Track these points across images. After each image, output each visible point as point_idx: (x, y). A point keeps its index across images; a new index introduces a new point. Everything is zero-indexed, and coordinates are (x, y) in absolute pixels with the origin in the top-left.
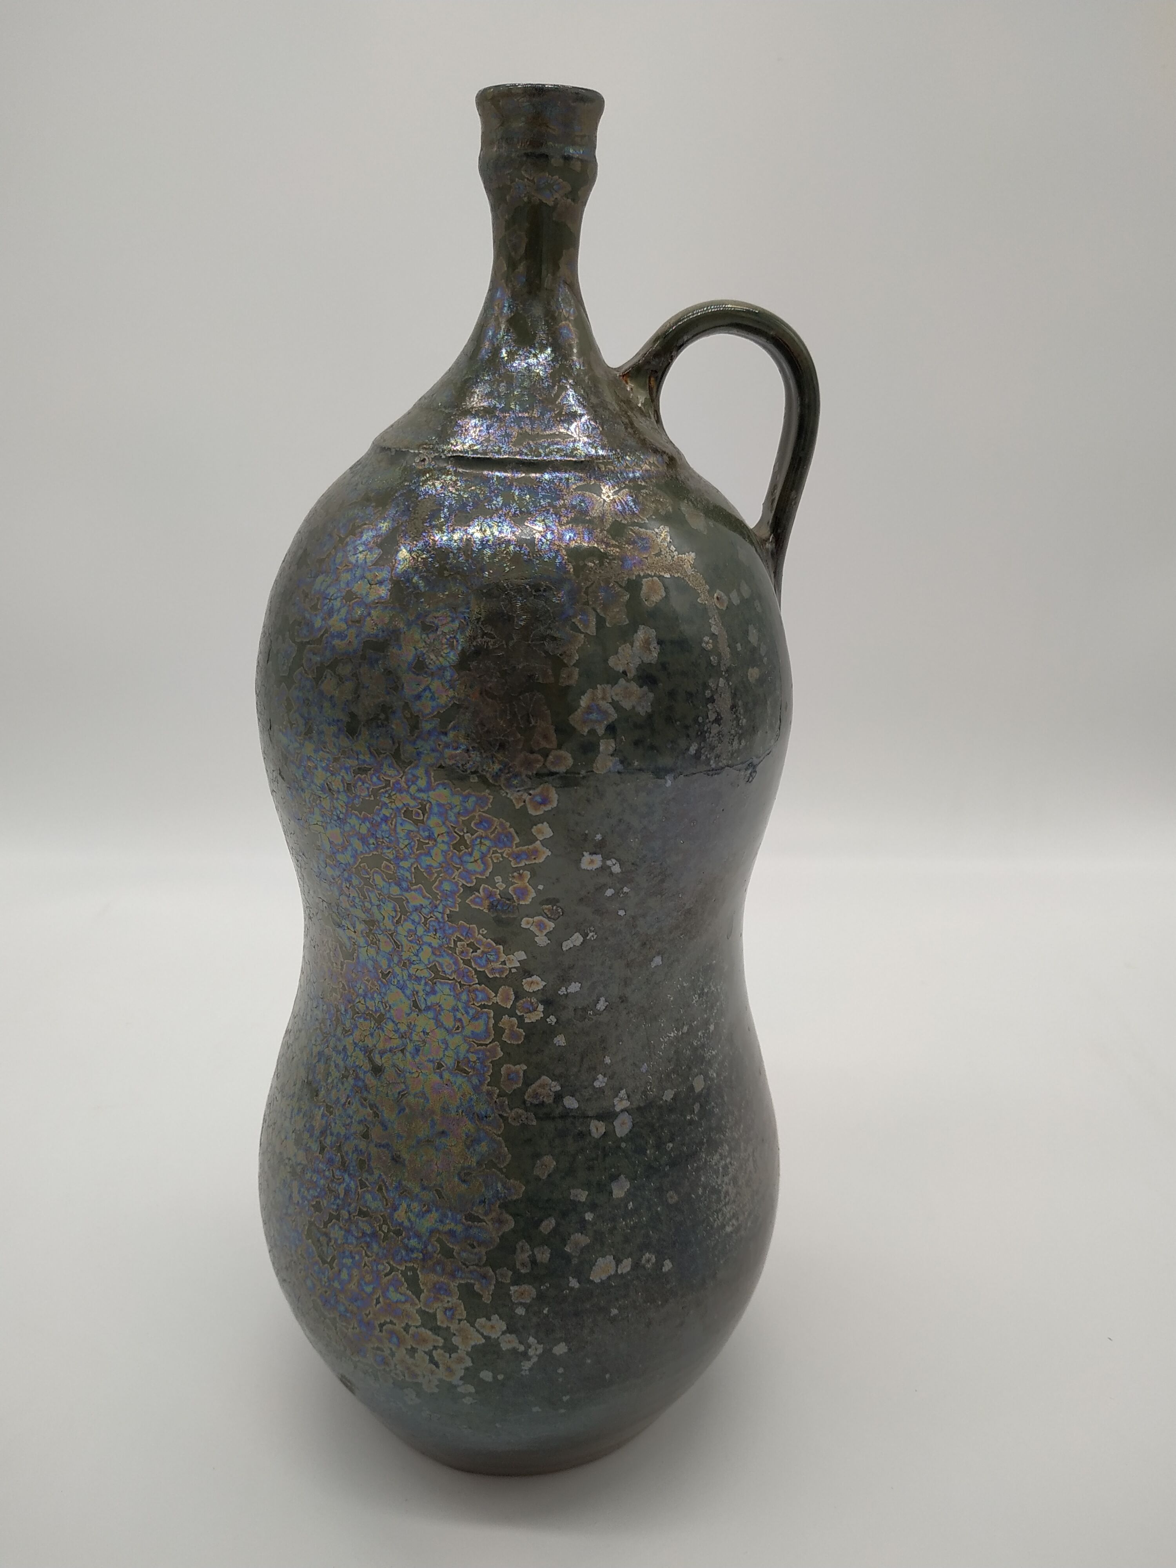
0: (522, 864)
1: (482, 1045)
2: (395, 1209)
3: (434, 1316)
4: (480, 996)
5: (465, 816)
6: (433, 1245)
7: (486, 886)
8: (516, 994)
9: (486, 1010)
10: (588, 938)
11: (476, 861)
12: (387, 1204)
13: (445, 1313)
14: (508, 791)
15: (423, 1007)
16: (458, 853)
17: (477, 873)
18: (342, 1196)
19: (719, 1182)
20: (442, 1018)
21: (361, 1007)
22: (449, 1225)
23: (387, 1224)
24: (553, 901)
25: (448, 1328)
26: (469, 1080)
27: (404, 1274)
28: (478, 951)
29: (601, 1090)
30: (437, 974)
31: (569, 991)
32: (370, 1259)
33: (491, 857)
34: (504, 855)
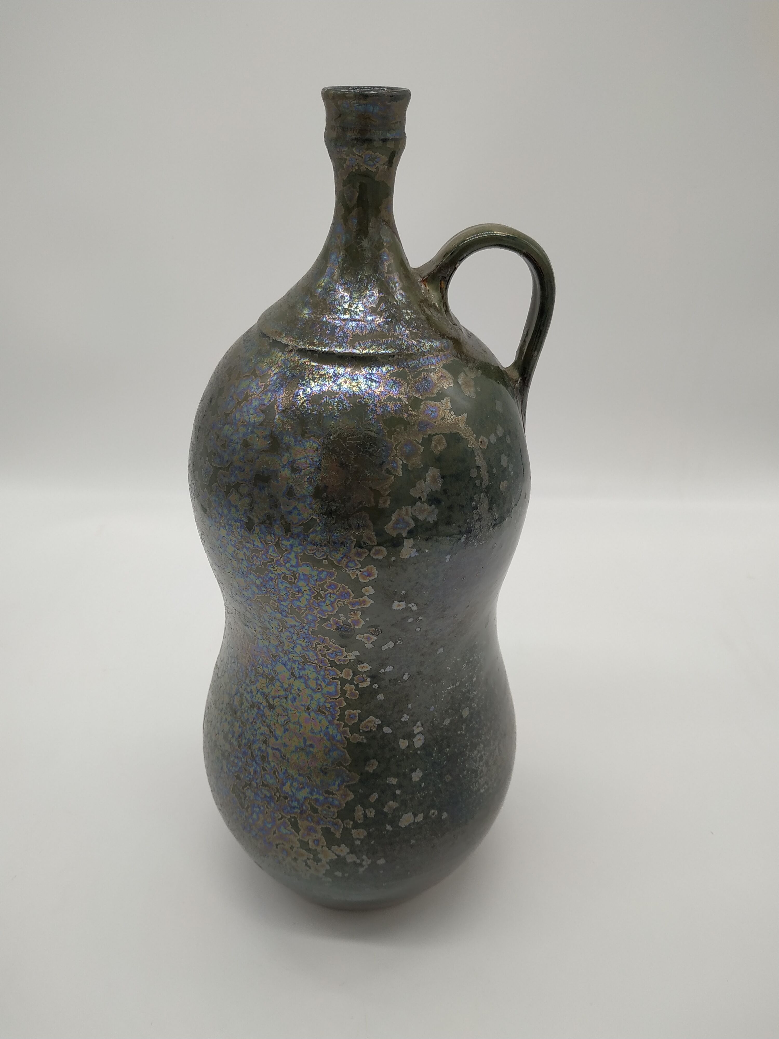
0: (356, 608)
1: (333, 699)
2: (283, 784)
3: (308, 843)
4: (332, 673)
5: (321, 582)
6: (306, 806)
7: (334, 618)
8: (353, 672)
9: (336, 680)
10: (397, 643)
11: (328, 605)
12: (279, 781)
13: (314, 842)
14: (346, 569)
15: (298, 676)
16: (316, 601)
17: (329, 612)
18: (252, 774)
19: (477, 766)
20: (309, 683)
21: (262, 672)
22: (315, 796)
23: (279, 792)
24: (376, 627)
25: (315, 850)
26: (326, 717)
27: (289, 820)
28: (330, 650)
29: (406, 722)
30: (306, 660)
31: (386, 671)
32: (269, 810)
33: (337, 604)
34: (345, 603)
